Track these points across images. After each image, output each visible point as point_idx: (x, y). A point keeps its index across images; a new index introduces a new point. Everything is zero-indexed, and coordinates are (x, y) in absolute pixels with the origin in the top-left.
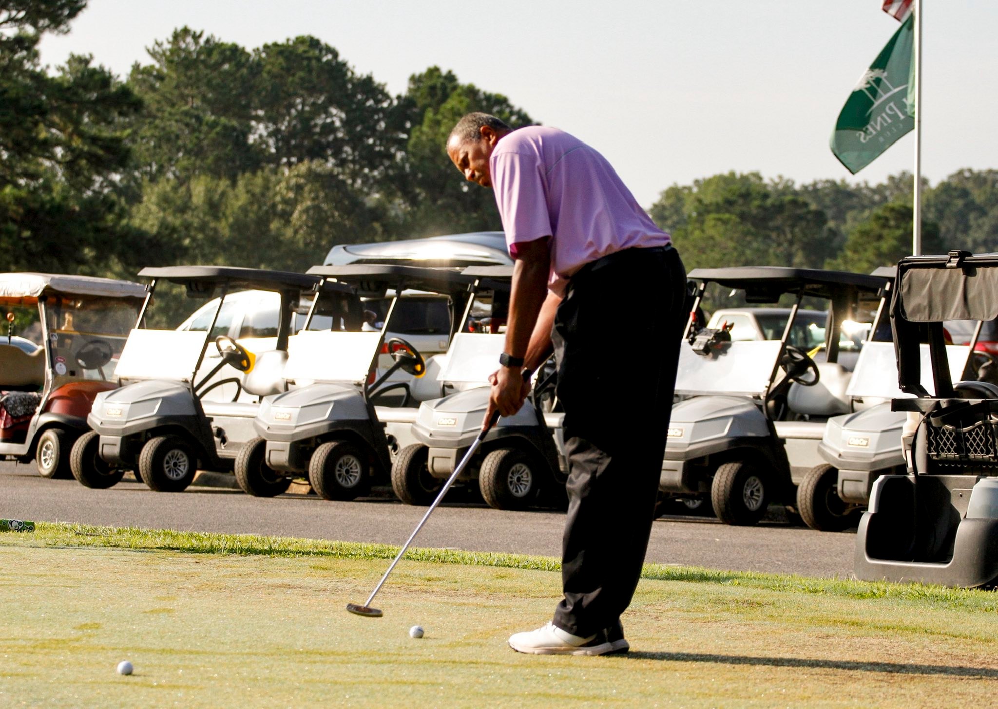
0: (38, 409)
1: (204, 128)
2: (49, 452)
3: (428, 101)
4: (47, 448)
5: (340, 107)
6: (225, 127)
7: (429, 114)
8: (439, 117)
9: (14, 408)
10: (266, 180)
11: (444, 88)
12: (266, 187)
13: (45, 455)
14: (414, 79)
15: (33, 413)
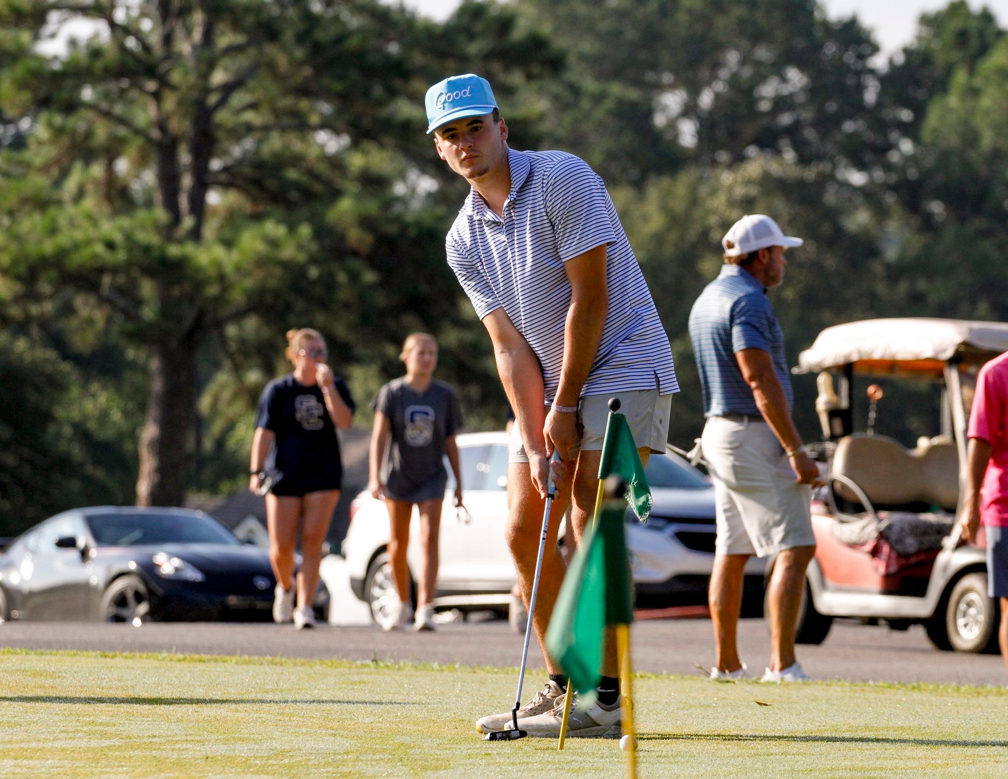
0: (949, 542)
1: (585, 104)
2: (972, 611)
3: (955, 56)
4: (969, 605)
5: (803, 67)
6: (620, 102)
7: (960, 77)
8: (977, 82)
9: (900, 541)
10: (693, 190)
11: (981, 33)
12: (694, 201)
13: (965, 615)
14: (926, 20)
15: (939, 548)
